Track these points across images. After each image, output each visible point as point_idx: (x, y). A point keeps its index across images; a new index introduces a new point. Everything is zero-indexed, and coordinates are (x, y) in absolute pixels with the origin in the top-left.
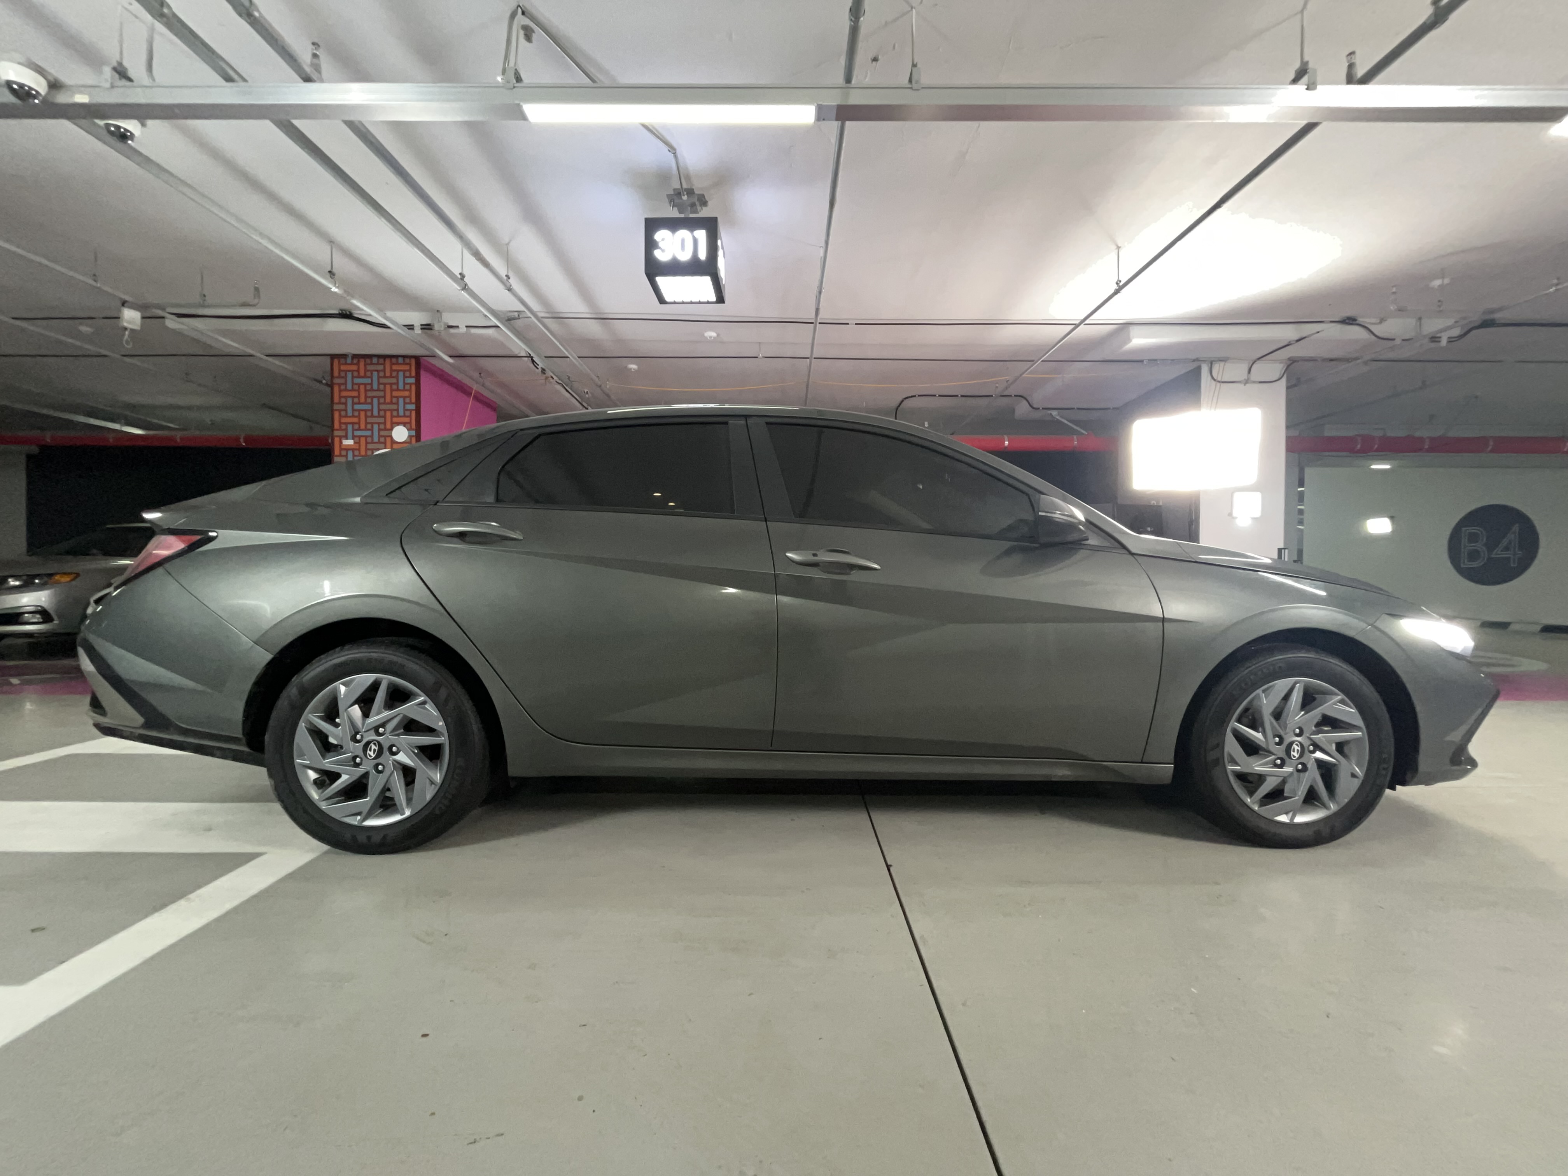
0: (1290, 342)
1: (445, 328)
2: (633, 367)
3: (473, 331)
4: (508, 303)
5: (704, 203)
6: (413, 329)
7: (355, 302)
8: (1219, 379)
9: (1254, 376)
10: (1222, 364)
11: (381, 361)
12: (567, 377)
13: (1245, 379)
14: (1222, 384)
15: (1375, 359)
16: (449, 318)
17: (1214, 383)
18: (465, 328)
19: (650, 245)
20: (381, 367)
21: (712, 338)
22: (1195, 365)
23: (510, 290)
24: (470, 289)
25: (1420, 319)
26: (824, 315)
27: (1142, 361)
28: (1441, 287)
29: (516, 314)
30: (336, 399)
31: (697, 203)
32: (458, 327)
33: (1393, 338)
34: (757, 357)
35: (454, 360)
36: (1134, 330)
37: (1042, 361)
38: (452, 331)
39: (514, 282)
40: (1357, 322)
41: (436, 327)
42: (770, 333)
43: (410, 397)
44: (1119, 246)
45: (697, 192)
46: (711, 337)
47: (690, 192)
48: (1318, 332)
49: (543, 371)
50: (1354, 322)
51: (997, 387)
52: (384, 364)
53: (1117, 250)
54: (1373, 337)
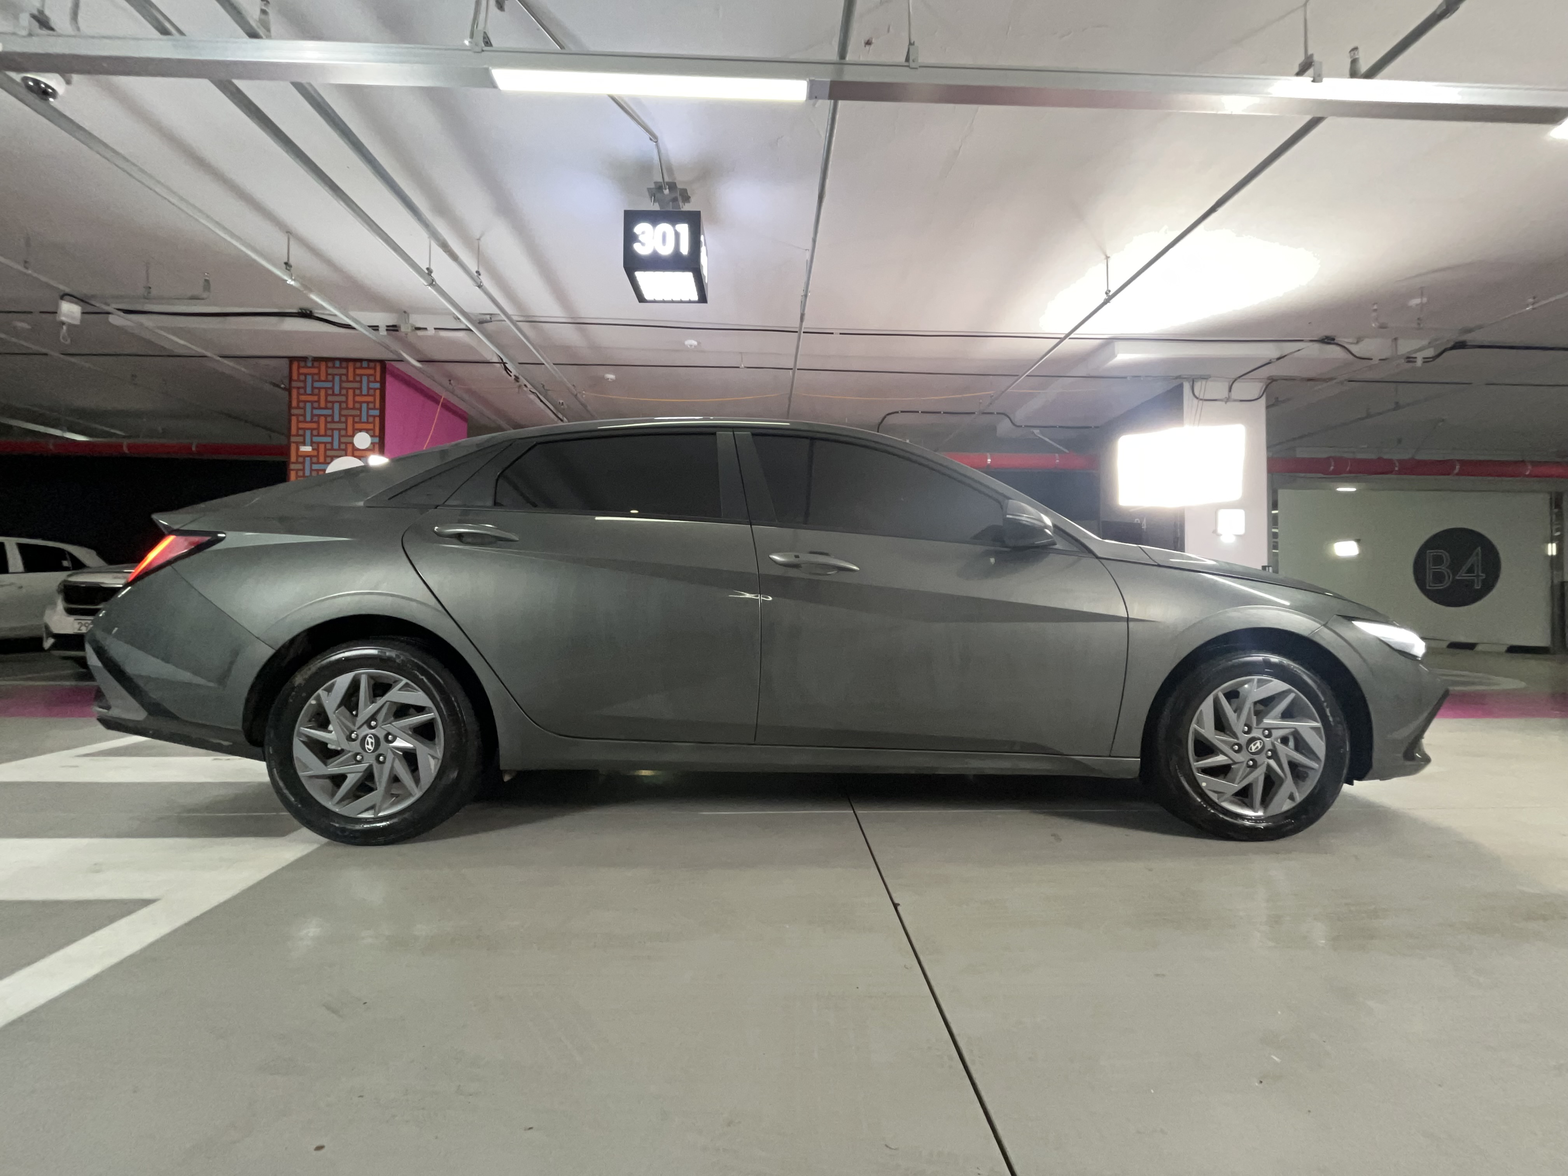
0: (1270, 360)
1: (413, 330)
2: (611, 377)
3: (443, 334)
4: (479, 304)
5: (686, 199)
6: (378, 330)
7: (314, 297)
8: (1201, 397)
9: (1235, 394)
10: (1204, 382)
11: (344, 364)
12: (542, 386)
13: (1226, 397)
14: (1205, 403)
15: (1351, 380)
16: (417, 320)
17: (1196, 401)
18: (434, 331)
19: (630, 238)
20: (344, 371)
21: (693, 347)
22: (1178, 382)
23: (480, 286)
24: (438, 285)
25: (1396, 339)
26: (807, 325)
27: (1125, 378)
28: (1422, 305)
29: (488, 317)
30: (294, 404)
31: (680, 199)
32: (425, 329)
33: (1371, 358)
34: (738, 367)
35: (422, 365)
36: (1119, 345)
37: (1027, 376)
38: (420, 333)
39: (485, 280)
40: (1335, 341)
41: (403, 329)
42: (752, 343)
43: (374, 402)
44: (1108, 256)
45: (679, 186)
46: (691, 346)
47: (672, 186)
48: (1299, 350)
49: (517, 379)
50: (1332, 342)
51: (980, 403)
52: (347, 368)
53: (1106, 261)
54: (1351, 357)
